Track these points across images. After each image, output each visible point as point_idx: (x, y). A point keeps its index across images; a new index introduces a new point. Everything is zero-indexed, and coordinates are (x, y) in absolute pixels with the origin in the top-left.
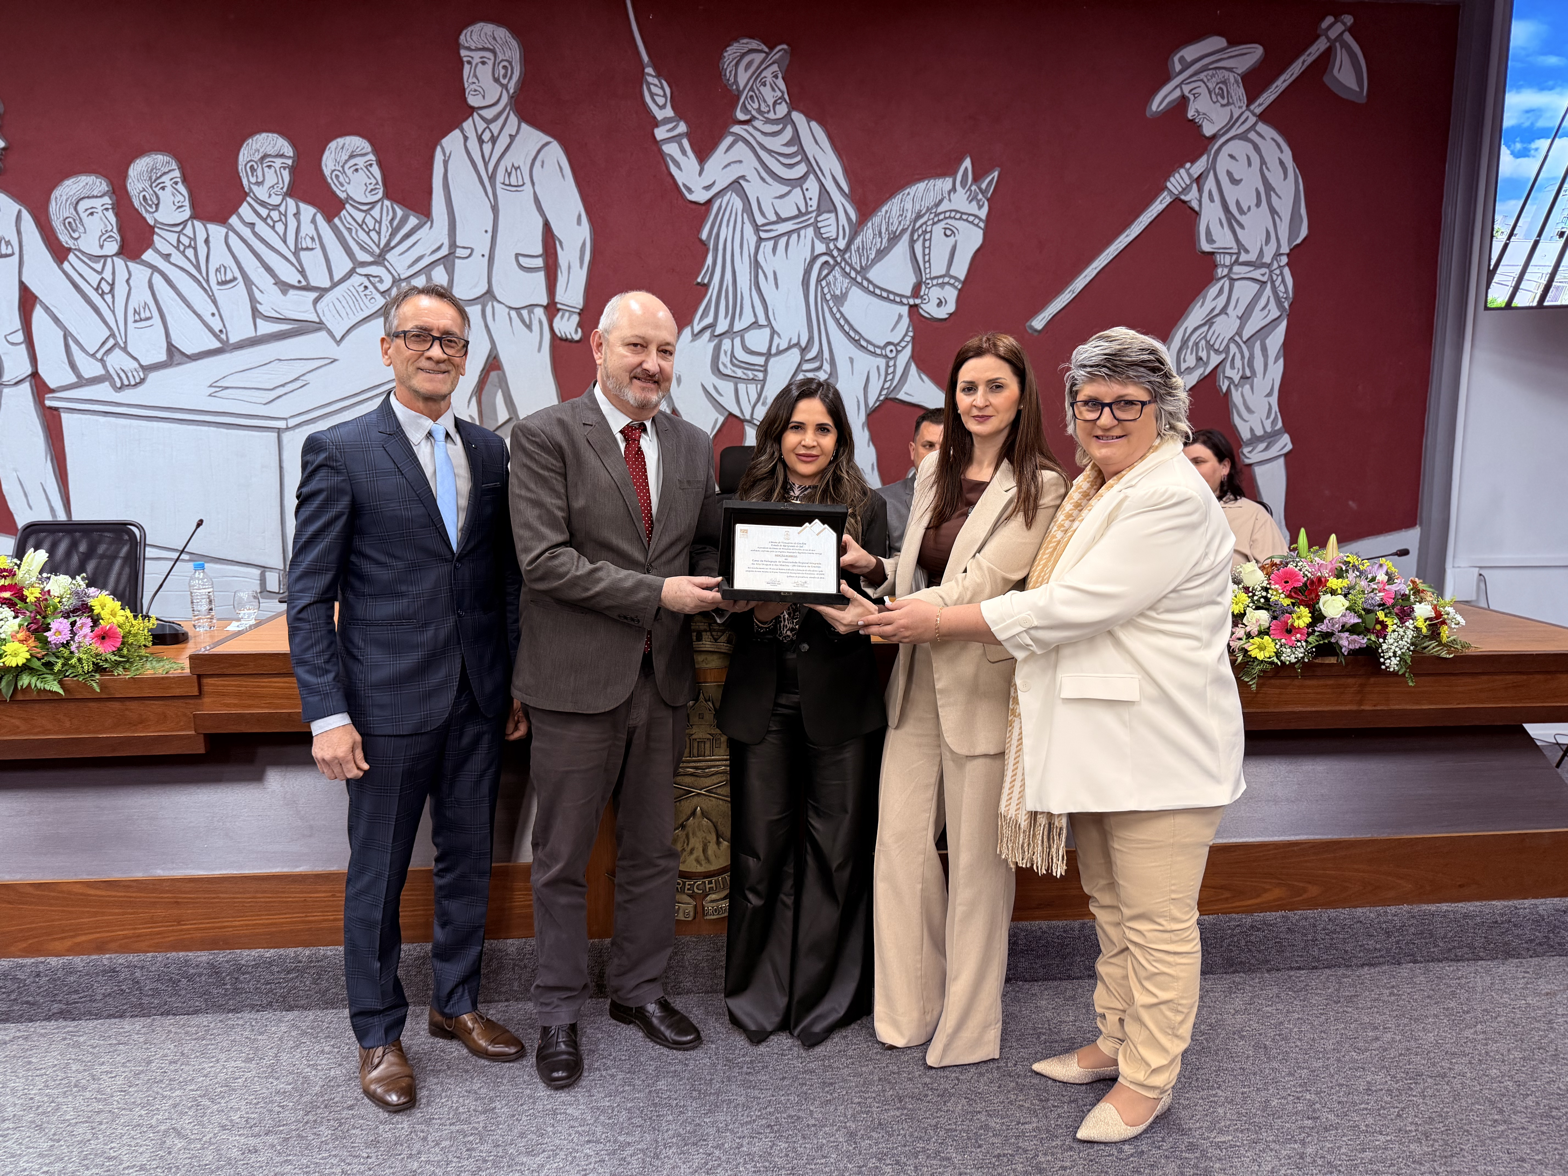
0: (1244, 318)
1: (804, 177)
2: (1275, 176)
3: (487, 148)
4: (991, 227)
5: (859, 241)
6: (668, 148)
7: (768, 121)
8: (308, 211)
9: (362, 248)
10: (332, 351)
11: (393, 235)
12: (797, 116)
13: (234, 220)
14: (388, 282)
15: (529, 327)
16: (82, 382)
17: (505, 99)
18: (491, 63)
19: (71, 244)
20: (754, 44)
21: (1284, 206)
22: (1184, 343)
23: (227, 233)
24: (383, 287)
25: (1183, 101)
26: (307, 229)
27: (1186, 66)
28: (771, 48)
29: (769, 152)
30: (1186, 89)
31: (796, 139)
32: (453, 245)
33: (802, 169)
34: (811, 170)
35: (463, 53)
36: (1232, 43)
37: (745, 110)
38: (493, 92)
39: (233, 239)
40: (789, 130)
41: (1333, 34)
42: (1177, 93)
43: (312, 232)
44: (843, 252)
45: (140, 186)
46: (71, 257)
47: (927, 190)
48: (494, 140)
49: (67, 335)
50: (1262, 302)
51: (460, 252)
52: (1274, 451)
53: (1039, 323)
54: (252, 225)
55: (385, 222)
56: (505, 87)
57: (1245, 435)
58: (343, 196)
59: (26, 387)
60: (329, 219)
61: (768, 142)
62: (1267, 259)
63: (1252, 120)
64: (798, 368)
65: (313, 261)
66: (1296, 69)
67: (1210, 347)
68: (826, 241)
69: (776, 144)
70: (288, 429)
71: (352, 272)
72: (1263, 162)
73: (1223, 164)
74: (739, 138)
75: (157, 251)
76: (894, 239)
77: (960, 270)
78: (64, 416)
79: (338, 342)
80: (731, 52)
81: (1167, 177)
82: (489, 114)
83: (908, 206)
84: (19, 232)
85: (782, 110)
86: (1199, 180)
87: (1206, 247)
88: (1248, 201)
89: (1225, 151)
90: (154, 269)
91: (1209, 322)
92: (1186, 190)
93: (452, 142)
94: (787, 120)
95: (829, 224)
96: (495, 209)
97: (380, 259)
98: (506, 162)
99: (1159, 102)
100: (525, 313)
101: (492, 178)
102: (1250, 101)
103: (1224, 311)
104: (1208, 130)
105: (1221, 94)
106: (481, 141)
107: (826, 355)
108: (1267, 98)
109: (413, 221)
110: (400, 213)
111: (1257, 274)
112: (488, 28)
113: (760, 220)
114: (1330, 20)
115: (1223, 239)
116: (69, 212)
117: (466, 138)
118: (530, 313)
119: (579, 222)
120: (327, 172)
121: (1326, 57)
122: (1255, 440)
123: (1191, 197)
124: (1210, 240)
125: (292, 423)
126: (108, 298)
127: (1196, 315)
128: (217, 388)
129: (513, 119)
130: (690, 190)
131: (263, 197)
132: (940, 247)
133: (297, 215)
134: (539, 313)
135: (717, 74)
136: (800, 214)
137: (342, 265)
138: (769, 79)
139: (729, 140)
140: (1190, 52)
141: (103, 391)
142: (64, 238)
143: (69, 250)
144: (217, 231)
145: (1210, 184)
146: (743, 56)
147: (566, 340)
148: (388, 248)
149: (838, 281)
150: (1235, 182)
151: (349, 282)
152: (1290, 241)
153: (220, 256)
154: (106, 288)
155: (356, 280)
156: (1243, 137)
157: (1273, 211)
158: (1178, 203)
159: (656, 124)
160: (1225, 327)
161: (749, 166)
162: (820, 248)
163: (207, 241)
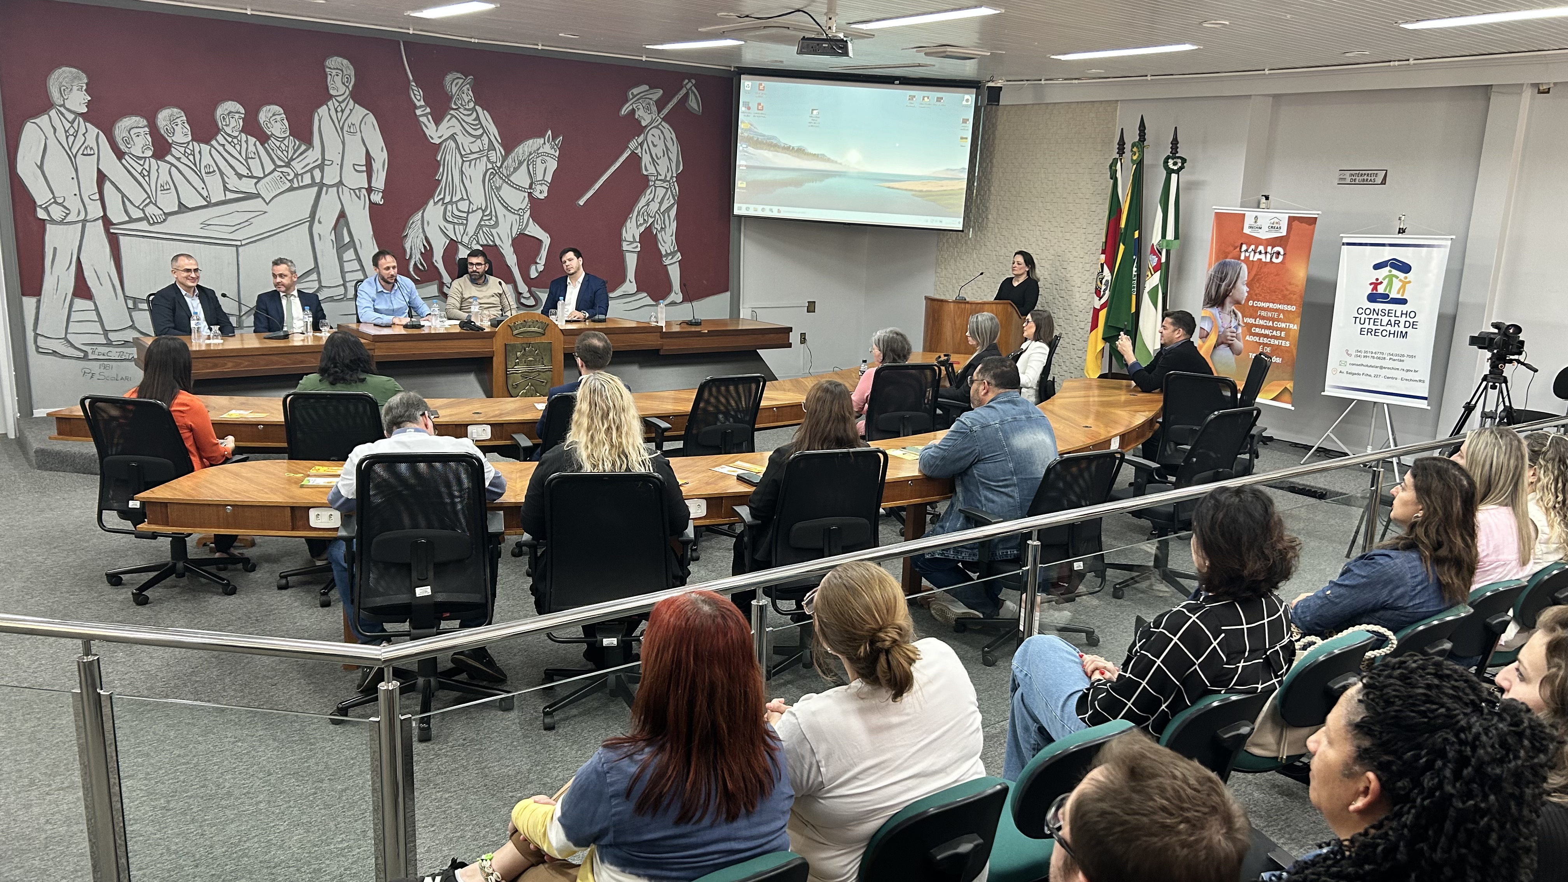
0: (661, 203)
1: (482, 134)
2: (670, 144)
3: (339, 114)
4: (560, 160)
5: (505, 164)
6: (421, 119)
7: (466, 109)
8: (252, 140)
9: (279, 158)
10: (264, 207)
11: (294, 153)
12: (477, 107)
13: (214, 142)
14: (292, 175)
15: (359, 198)
16: (131, 220)
17: (347, 92)
18: (340, 76)
19: (127, 150)
20: (459, 75)
21: (674, 157)
22: (639, 212)
23: (210, 150)
24: (289, 178)
25: (633, 111)
26: (252, 148)
27: (634, 96)
28: (466, 77)
29: (466, 123)
30: (634, 106)
31: (478, 118)
32: (323, 159)
33: (481, 131)
34: (484, 131)
35: (327, 70)
36: (651, 88)
37: (455, 104)
38: (342, 89)
39: (213, 151)
40: (475, 113)
41: (688, 86)
42: (631, 107)
43: (254, 150)
44: (499, 168)
45: (165, 123)
46: (127, 157)
47: (533, 143)
48: (342, 111)
49: (123, 195)
50: (667, 197)
51: (326, 162)
52: (674, 260)
53: (581, 202)
54: (223, 145)
55: (291, 146)
56: (347, 87)
57: (664, 253)
58: (270, 133)
59: (100, 222)
60: (262, 145)
61: (466, 118)
62: (668, 179)
63: (660, 120)
64: (482, 219)
65: (255, 164)
66: (675, 101)
67: (648, 215)
68: (492, 163)
69: (469, 119)
70: (242, 245)
71: (274, 170)
72: (665, 138)
73: (650, 138)
74: (453, 116)
75: (174, 156)
76: (521, 163)
77: (549, 178)
78: (121, 238)
79: (267, 204)
80: (449, 78)
81: (629, 142)
82: (340, 99)
83: (526, 149)
84: (97, 143)
85: (472, 105)
86: (641, 145)
87: (645, 173)
88: (660, 154)
89: (650, 132)
90: (172, 165)
91: (648, 204)
92: (636, 148)
93: (323, 111)
94: (474, 109)
95: (493, 156)
96: (343, 143)
97: (288, 165)
98: (349, 121)
99: (624, 112)
100: (357, 191)
101: (342, 129)
102: (659, 112)
103: (653, 200)
104: (644, 124)
105: (648, 109)
106: (337, 111)
107: (494, 213)
108: (665, 111)
109: (303, 147)
110: (297, 143)
111: (664, 185)
112: (340, 59)
113: (463, 153)
114: (687, 81)
115: (651, 170)
116: (125, 134)
117: (329, 109)
118: (360, 191)
119: (382, 150)
120: (262, 122)
121: (686, 95)
122: (667, 255)
123: (638, 151)
124: (646, 170)
125: (244, 242)
126: (147, 178)
127: (643, 202)
128: (205, 225)
129: (351, 102)
130: (432, 138)
131: (229, 131)
132: (540, 168)
133: (246, 142)
134: (364, 191)
135: (443, 87)
136: (481, 151)
137: (269, 167)
138: (466, 91)
139: (449, 116)
140: (635, 91)
141: (144, 225)
142: (123, 147)
143: (124, 153)
144: (205, 148)
145: (645, 146)
146: (454, 80)
147: (376, 204)
148: (292, 159)
149: (498, 182)
150: (655, 146)
151: (272, 176)
152: (676, 171)
153: (206, 160)
154: (146, 174)
155: (276, 173)
156: (657, 127)
157: (669, 159)
158: (633, 153)
159: (416, 107)
160: (654, 207)
161: (458, 129)
162: (490, 166)
163: (200, 152)
